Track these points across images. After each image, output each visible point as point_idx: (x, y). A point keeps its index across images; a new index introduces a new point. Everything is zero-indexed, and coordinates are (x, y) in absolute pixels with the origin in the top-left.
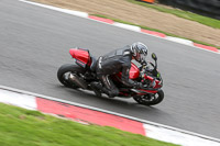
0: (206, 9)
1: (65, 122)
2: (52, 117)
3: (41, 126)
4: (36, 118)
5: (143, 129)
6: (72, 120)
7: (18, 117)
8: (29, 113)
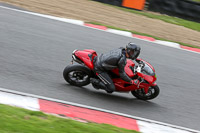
0: (191, 14)
1: (66, 121)
2: (53, 117)
3: (44, 125)
4: (40, 118)
5: (136, 126)
6: (72, 119)
7: (23, 117)
8: (33, 113)
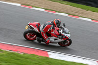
1: (13, 53)
2: (6, 51)
5: (47, 54)
6: (16, 52)
